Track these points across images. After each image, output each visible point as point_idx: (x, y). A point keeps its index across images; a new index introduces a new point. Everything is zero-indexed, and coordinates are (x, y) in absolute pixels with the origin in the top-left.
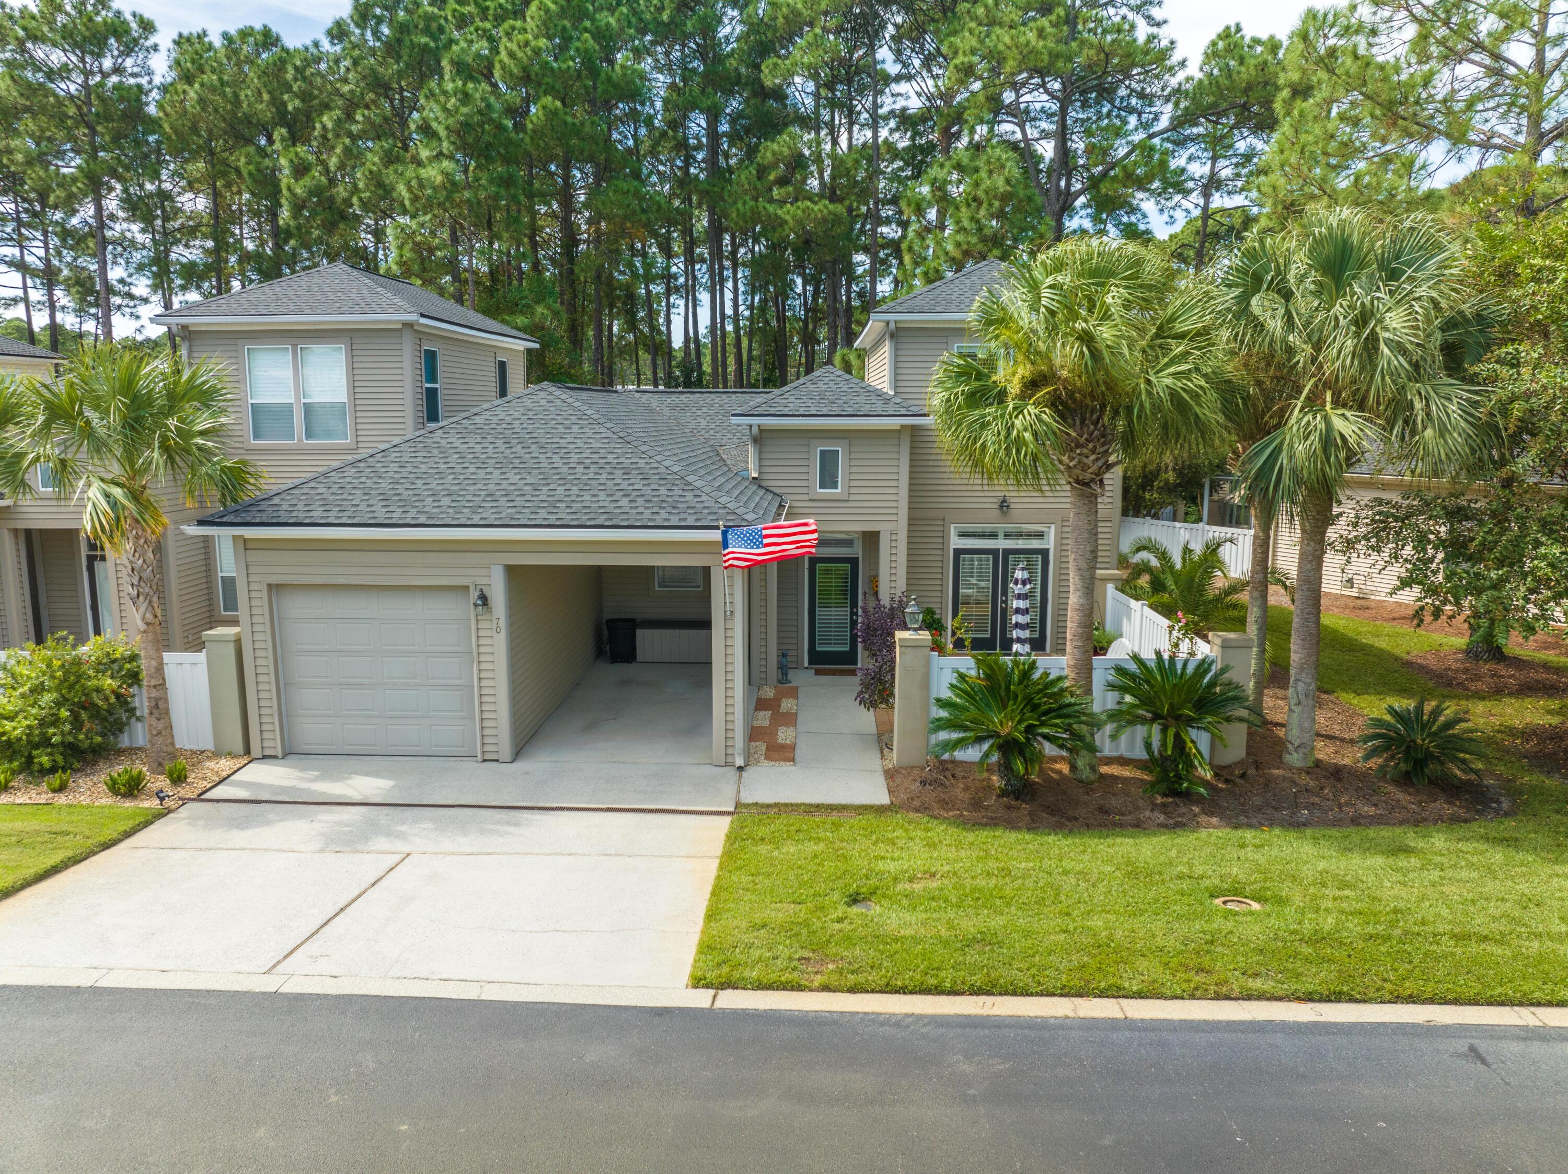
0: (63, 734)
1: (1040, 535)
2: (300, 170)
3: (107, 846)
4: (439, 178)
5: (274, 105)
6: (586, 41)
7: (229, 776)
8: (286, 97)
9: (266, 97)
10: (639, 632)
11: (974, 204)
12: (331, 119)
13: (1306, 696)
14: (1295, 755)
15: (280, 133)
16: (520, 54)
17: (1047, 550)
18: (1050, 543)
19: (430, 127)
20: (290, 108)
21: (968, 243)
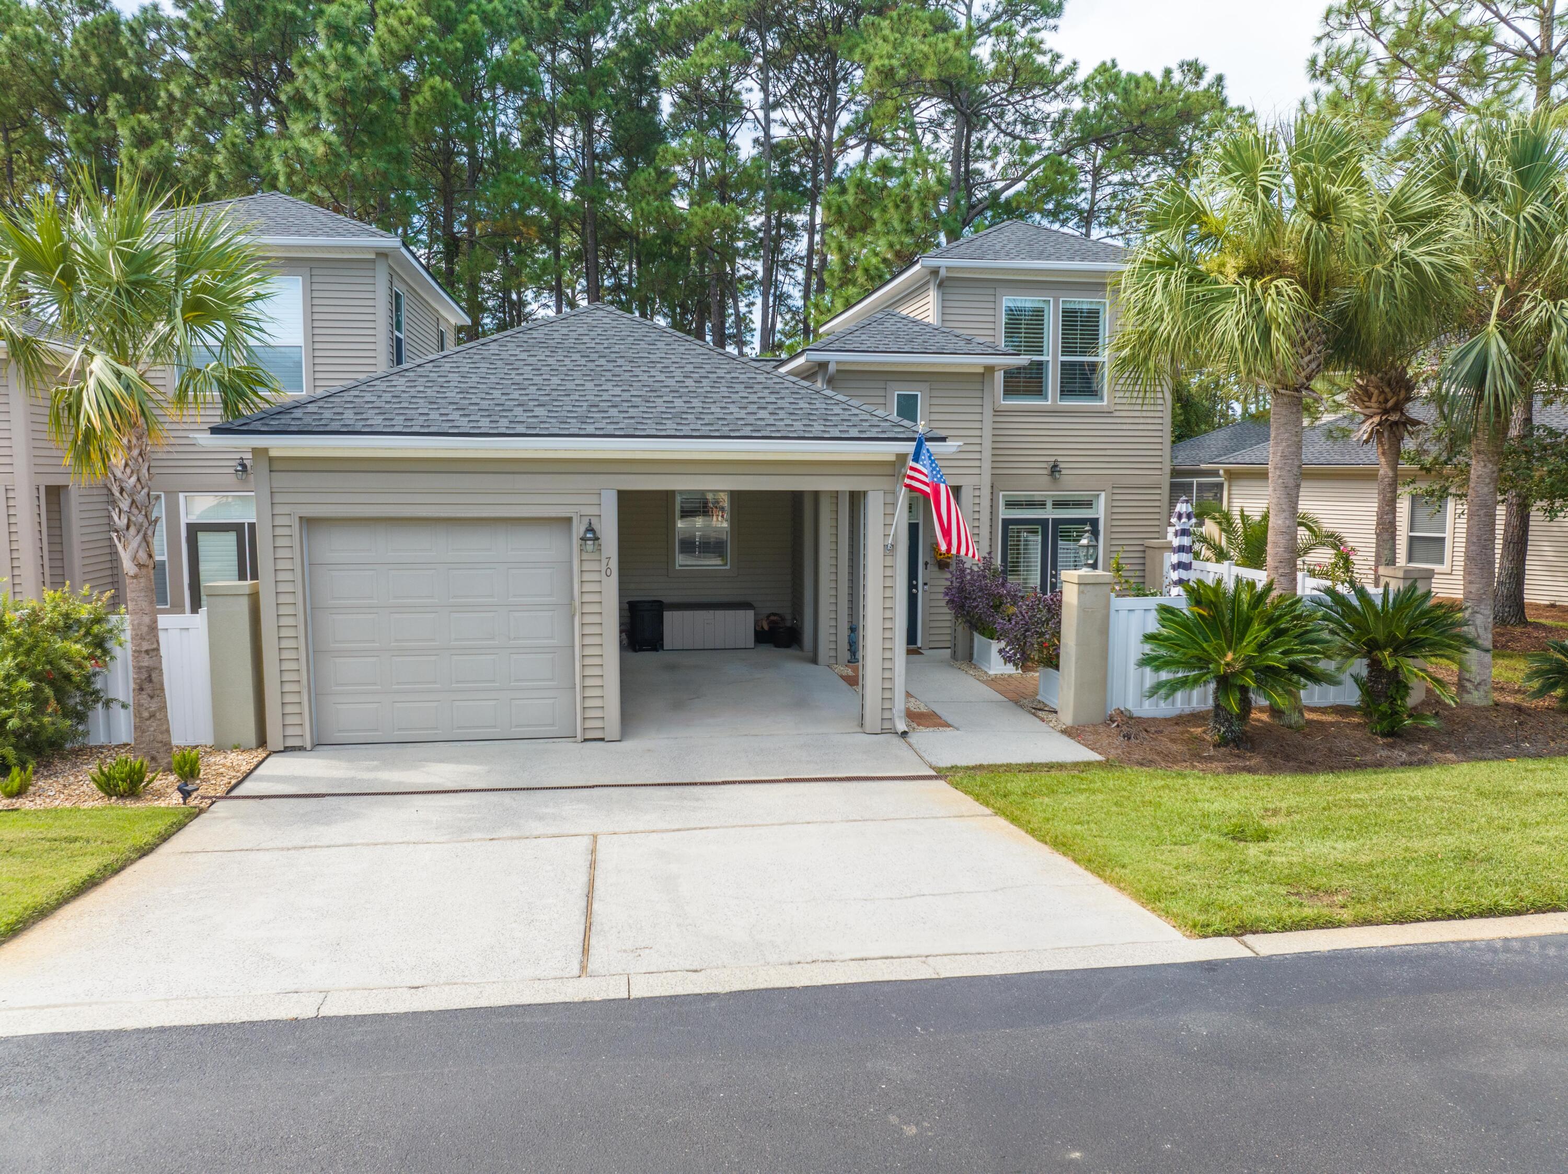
0: (22, 717)
1: (1088, 504)
2: (143, 140)
3: (144, 851)
4: (321, 150)
5: (105, 71)
6: (474, 22)
7: (252, 771)
8: (119, 62)
9: (94, 60)
10: (667, 615)
11: (903, 206)
12: (180, 86)
13: (1486, 629)
14: (1476, 693)
15: (114, 100)
16: (402, 31)
17: (1097, 519)
18: (1100, 511)
19: (306, 99)
20: (125, 75)
21: (902, 243)
